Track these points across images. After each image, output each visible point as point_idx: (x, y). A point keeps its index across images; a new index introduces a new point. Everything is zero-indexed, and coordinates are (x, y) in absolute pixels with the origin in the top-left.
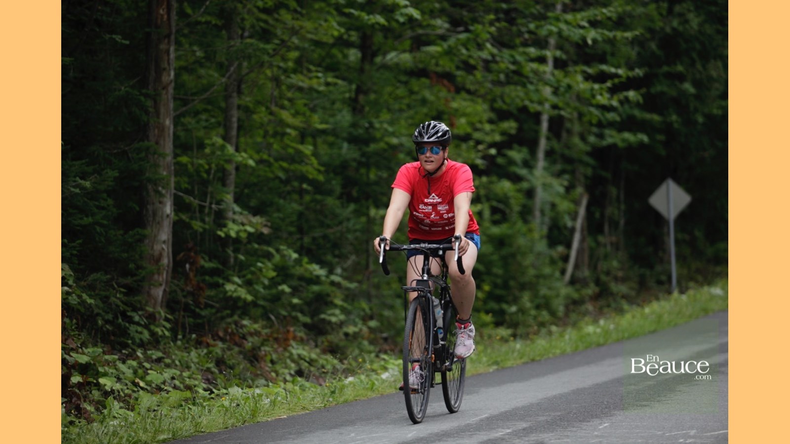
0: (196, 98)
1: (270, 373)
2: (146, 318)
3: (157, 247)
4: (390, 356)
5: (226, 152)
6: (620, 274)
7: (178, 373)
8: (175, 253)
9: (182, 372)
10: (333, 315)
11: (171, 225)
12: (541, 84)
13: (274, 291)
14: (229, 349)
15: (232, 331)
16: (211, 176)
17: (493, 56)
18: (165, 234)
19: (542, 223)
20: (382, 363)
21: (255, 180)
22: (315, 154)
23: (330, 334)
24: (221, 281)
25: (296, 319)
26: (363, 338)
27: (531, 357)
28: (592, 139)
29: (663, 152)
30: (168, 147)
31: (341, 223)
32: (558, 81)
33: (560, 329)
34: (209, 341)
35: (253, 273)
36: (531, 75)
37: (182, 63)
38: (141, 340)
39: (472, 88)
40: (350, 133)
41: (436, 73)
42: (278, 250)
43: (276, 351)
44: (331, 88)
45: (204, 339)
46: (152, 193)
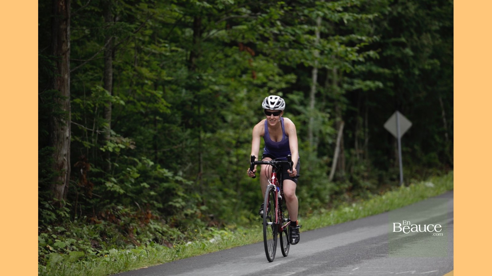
0: (85, 60)
1: (136, 241)
2: (54, 205)
3: (60, 159)
4: (215, 228)
5: (105, 95)
6: (366, 174)
7: (75, 241)
8: (72, 163)
9: (77, 240)
10: (178, 202)
11: (70, 144)
12: (312, 48)
13: (138, 187)
14: (109, 225)
15: (111, 213)
16: (96, 112)
17: (280, 31)
18: (65, 150)
19: (314, 141)
20: (210, 233)
21: (125, 114)
22: (164, 97)
23: (175, 215)
24: (103, 181)
25: (153, 205)
26: (197, 217)
27: (308, 228)
28: (346, 86)
29: (392, 93)
30: (67, 92)
31: (181, 142)
32: (323, 46)
33: (327, 211)
34: (95, 220)
35: (124, 175)
36: (306, 43)
37: (76, 38)
38: (50, 219)
39: (267, 52)
40: (187, 83)
41: (242, 43)
42: (140, 160)
43: (140, 226)
44: (174, 54)
45: (92, 219)
46: (57, 123)
